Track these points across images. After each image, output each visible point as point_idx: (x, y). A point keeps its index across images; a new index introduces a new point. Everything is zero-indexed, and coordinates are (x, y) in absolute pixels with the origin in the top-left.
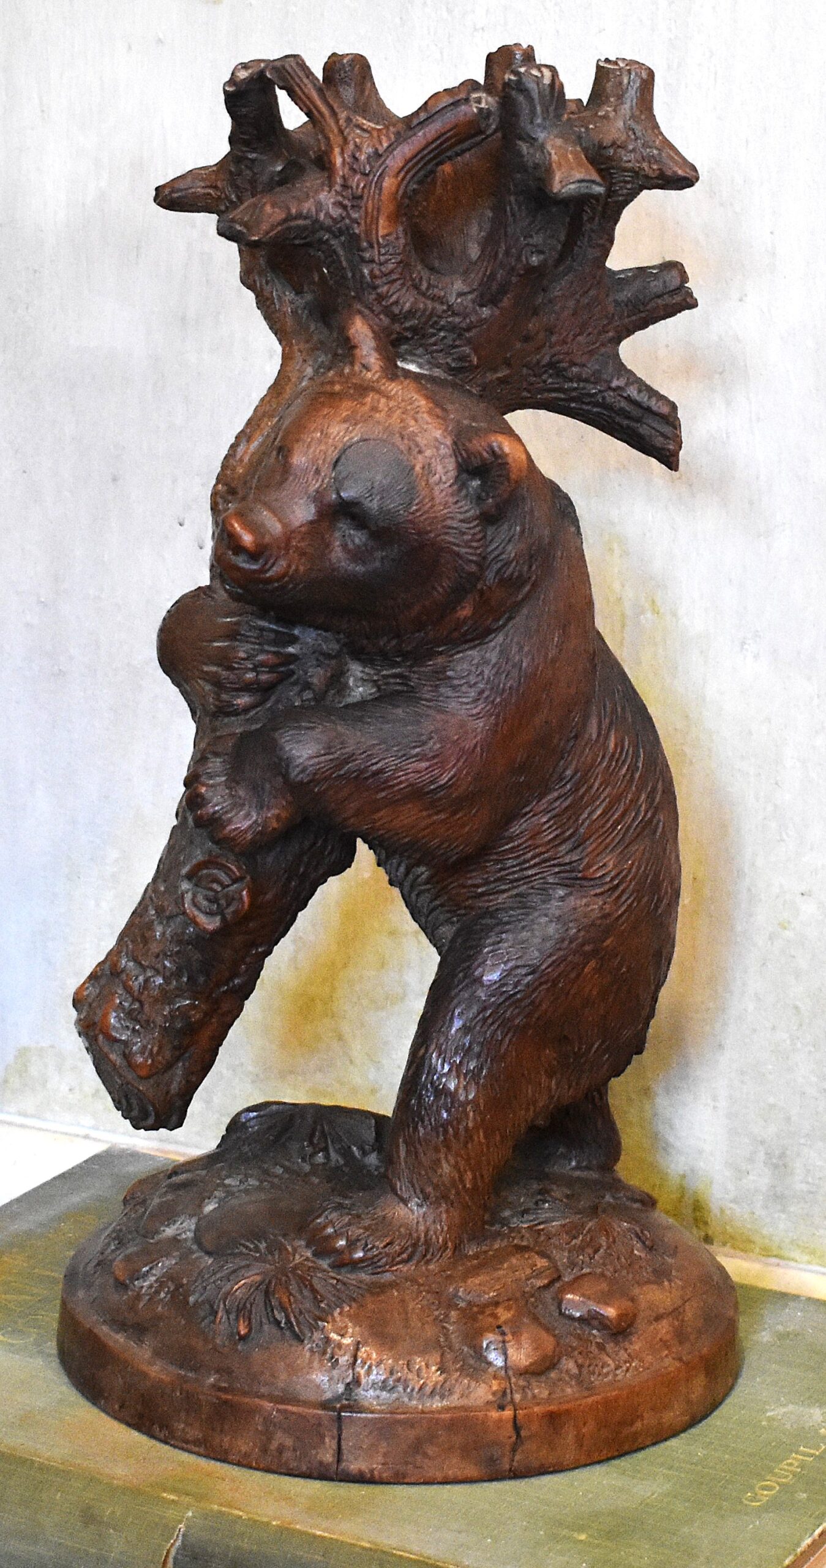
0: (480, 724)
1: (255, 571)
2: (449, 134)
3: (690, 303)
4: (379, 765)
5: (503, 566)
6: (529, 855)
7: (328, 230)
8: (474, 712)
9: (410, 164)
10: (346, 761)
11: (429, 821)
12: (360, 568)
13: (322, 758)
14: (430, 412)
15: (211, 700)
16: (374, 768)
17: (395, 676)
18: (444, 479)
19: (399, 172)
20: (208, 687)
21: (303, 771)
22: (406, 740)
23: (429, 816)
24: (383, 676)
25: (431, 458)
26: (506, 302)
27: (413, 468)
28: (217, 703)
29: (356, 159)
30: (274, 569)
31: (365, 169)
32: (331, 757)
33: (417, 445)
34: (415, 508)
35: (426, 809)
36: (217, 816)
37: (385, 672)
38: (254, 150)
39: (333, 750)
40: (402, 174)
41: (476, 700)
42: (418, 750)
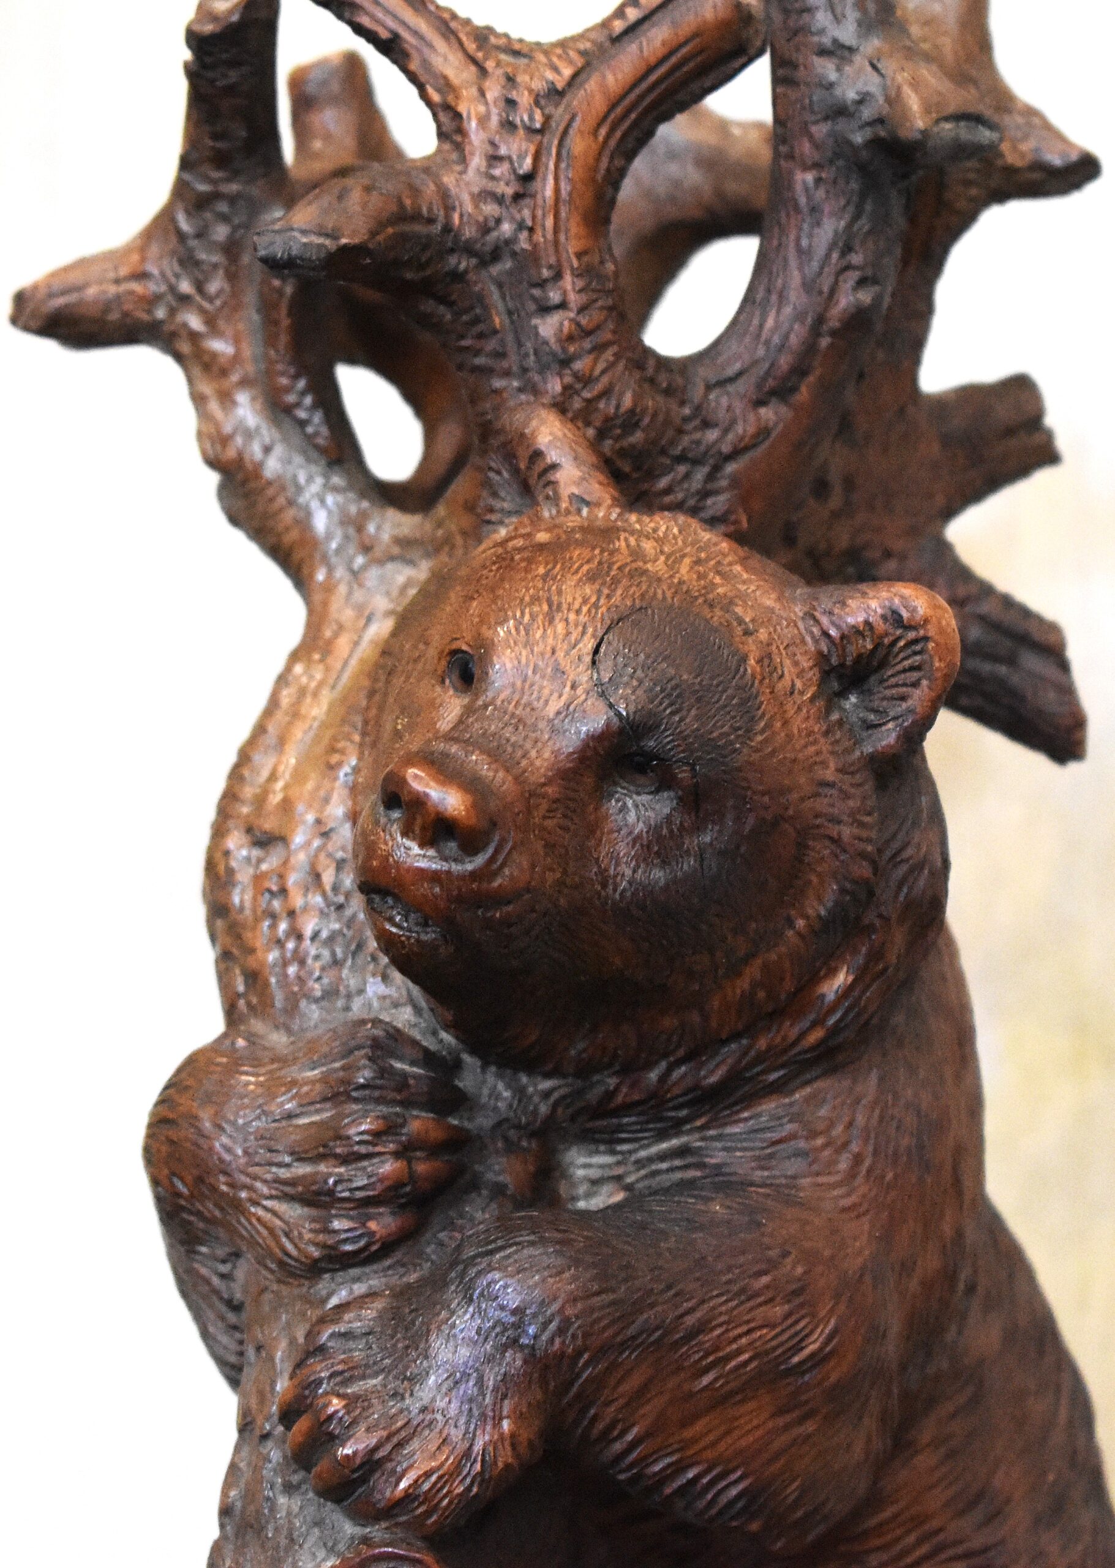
0: (865, 1223)
1: (474, 875)
2: (684, 50)
3: (1047, 455)
4: (698, 1314)
5: (911, 871)
6: (911, 1539)
7: (468, 249)
8: (846, 1202)
9: (619, 110)
10: (638, 1307)
11: (785, 1439)
12: (658, 875)
13: (596, 1300)
14: (743, 561)
15: (308, 1236)
16: (690, 1320)
17: (662, 1157)
18: (799, 684)
19: (599, 125)
20: (293, 1212)
21: (561, 1331)
22: (742, 1259)
23: (787, 1427)
24: (637, 1162)
25: (769, 645)
26: (804, 394)
27: (744, 659)
28: (321, 1237)
29: (511, 103)
30: (507, 871)
31: (531, 118)
32: (612, 1297)
33: (740, 621)
34: (759, 738)
35: (780, 1412)
36: (381, 1454)
37: (643, 1154)
38: (234, 175)
39: (613, 1283)
40: (603, 132)
41: (852, 1174)
42: (765, 1280)
